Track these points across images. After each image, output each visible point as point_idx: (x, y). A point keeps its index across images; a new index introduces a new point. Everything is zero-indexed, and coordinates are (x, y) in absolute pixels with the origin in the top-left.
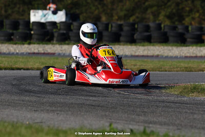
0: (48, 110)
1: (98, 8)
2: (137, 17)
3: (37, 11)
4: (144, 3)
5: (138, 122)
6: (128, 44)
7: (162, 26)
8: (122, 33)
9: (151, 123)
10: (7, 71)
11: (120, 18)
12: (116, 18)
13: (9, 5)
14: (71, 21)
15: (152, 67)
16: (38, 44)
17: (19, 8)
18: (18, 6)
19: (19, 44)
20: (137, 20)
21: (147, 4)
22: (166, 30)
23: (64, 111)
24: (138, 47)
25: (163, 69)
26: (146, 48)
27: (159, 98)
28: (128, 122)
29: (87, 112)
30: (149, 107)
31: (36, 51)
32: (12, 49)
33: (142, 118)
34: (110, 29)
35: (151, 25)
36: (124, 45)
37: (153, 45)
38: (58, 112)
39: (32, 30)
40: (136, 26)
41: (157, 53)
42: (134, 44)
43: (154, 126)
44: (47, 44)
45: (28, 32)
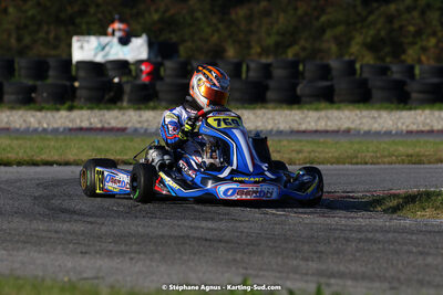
0: (111, 251)
1: (218, 30)
2: (304, 49)
3: (87, 38)
4: (318, 18)
5: (306, 274)
6: (284, 106)
7: (358, 66)
8: (272, 84)
9: (332, 275)
10: (23, 169)
11: (265, 51)
12: (259, 50)
13: (26, 27)
14: (159, 59)
15: (336, 155)
16: (91, 108)
17: (48, 33)
18: (45, 28)
19: (48, 109)
20: (303, 55)
21: (323, 19)
22: (365, 75)
23: (145, 253)
24: (306, 111)
25: (359, 160)
26: (323, 113)
27: (350, 222)
28: (284, 275)
29: (195, 254)
30: (329, 242)
31: (85, 124)
32: (32, 120)
33: (314, 265)
34: (244, 76)
35: (334, 64)
36: (274, 108)
37: (338, 109)
38: (133, 255)
39: (75, 79)
40: (301, 68)
41: (346, 125)
42: (296, 106)
43: (340, 282)
44: (108, 109)
45: (68, 83)
